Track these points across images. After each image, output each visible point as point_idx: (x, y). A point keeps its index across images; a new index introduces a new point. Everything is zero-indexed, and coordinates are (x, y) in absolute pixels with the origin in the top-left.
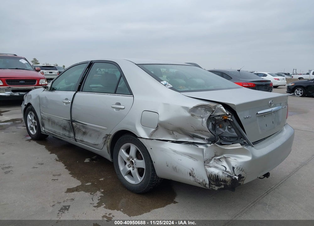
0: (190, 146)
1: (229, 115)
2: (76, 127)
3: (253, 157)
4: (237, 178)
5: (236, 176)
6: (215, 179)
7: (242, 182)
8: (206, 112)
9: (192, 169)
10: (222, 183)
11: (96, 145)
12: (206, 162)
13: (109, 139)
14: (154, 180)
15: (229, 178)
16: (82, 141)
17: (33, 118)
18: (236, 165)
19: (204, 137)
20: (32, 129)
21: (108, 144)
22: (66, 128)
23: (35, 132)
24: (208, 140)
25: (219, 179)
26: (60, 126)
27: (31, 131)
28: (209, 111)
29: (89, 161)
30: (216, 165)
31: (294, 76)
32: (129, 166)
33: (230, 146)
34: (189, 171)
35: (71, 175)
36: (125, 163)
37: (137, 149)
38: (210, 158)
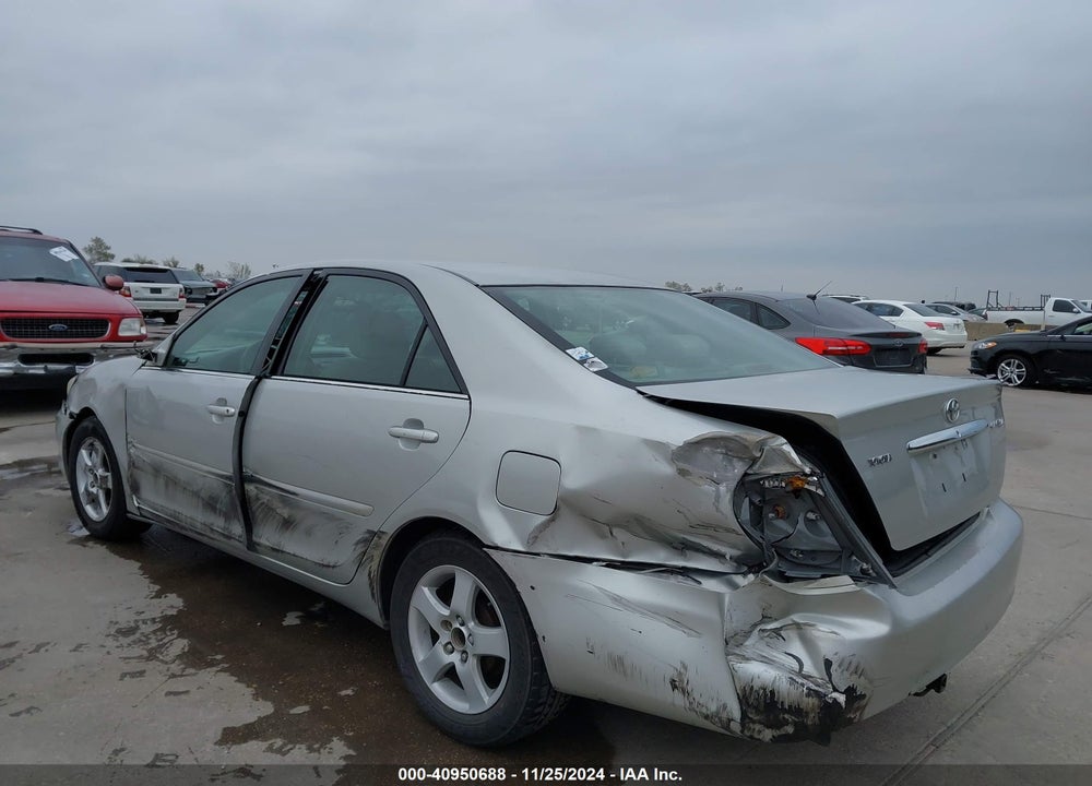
0: (674, 580)
1: (811, 475)
2: (258, 499)
3: (896, 623)
4: (842, 699)
5: (837, 691)
6: (761, 704)
7: (858, 714)
8: (730, 461)
9: (679, 667)
10: (786, 716)
11: (329, 566)
12: (732, 643)
13: (377, 546)
14: (541, 701)
15: (813, 701)
16: (276, 551)
17: (98, 460)
18: (836, 654)
19: (723, 549)
20: (93, 501)
21: (375, 565)
22: (216, 502)
23: (105, 510)
24: (736, 562)
25: (777, 702)
26: (196, 494)
27: (89, 509)
28: (741, 459)
29: (297, 622)
30: (768, 652)
31: (990, 314)
32: (450, 646)
33: (815, 584)
34: (671, 673)
35: (236, 679)
36: (435, 637)
37: (477, 587)
38: (747, 628)
